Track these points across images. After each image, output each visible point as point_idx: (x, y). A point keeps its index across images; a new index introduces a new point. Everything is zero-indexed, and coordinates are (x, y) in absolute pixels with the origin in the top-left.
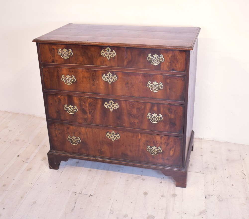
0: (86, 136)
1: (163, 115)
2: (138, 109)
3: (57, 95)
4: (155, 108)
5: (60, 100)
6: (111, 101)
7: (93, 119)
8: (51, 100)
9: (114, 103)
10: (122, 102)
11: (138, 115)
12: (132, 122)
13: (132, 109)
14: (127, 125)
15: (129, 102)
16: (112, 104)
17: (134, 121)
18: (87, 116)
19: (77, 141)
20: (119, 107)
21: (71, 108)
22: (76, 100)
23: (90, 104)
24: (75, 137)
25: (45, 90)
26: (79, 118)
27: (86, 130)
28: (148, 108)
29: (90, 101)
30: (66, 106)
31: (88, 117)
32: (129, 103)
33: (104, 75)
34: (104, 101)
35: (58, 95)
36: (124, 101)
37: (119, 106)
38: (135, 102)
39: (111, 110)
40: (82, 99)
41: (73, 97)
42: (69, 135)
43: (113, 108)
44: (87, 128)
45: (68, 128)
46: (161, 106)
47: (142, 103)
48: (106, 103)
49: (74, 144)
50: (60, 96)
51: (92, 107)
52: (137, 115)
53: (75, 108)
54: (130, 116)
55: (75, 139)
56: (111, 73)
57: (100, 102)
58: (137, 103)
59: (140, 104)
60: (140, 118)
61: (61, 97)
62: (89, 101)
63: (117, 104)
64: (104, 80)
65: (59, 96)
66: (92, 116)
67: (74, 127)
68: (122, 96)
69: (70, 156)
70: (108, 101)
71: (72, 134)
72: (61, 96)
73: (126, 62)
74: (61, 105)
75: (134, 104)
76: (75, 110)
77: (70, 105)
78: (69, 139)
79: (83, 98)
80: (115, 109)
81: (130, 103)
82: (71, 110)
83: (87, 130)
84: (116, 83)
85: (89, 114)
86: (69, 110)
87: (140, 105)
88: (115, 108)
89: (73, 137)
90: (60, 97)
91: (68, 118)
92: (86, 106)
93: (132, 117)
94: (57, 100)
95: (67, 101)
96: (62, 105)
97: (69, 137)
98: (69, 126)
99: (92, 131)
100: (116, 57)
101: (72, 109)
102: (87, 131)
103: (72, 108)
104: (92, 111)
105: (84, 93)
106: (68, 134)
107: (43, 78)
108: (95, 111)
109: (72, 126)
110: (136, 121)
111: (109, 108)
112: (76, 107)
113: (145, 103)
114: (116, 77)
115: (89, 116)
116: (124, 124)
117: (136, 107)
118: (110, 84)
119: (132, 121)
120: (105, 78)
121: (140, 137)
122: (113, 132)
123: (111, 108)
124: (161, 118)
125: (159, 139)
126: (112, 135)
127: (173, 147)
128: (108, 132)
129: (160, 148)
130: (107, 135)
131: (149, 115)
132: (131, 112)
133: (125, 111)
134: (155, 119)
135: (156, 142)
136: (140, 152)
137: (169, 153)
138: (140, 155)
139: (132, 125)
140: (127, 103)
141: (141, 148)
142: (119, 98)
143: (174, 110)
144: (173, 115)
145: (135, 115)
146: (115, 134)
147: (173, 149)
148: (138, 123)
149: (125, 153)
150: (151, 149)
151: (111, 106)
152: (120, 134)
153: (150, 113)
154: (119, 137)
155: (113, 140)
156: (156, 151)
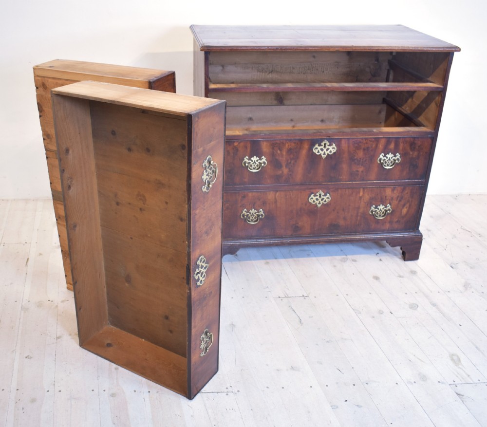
0: (274, 205)
1: (402, 154)
2: (366, 150)
3: (231, 142)
4: (392, 146)
5: (237, 150)
7: (290, 175)
9: (329, 144)
10: (343, 142)
11: (364, 159)
12: (353, 172)
13: (357, 151)
14: (344, 177)
15: (353, 140)
16: (327, 146)
17: (358, 170)
18: (281, 172)
19: (259, 216)
20: (337, 151)
21: (255, 161)
22: (265, 146)
23: (290, 151)
24: (255, 210)
26: (267, 177)
27: (275, 195)
28: (380, 146)
29: (290, 145)
30: (247, 159)
31: (283, 172)
32: (354, 141)
34: (313, 143)
35: (234, 142)
36: (346, 140)
37: (337, 148)
38: (362, 139)
39: (324, 157)
40: (277, 144)
41: (262, 143)
42: (245, 209)
43: (326, 153)
44: (277, 191)
45: (244, 197)
46: (401, 140)
47: (373, 139)
48: (317, 146)
49: (252, 222)
51: (292, 156)
52: (362, 159)
53: (262, 161)
54: (353, 163)
55: (255, 213)
57: (306, 146)
58: (366, 140)
60: (367, 163)
62: (288, 146)
63: (334, 145)
65: (236, 144)
66: (290, 171)
67: (254, 194)
69: (244, 244)
70: (319, 142)
71: (250, 206)
72: (239, 143)
74: (238, 159)
75: (360, 142)
76: (262, 165)
77: (253, 157)
78: (243, 215)
80: (330, 153)
82: (254, 166)
83: (277, 195)
85: (286, 167)
86: (251, 165)
87: (370, 142)
91: (246, 180)
92: (282, 155)
93: (355, 163)
95: (249, 150)
97: (244, 212)
98: (246, 192)
99: (286, 196)
101: (257, 163)
102: (277, 197)
103: (257, 161)
104: (290, 163)
106: (243, 207)
108: (296, 161)
109: (252, 192)
110: (361, 169)
111: (321, 154)
112: (264, 159)
113: (378, 139)
115: (285, 171)
116: (341, 176)
117: (364, 147)
119: (354, 170)
121: (361, 194)
122: (321, 192)
123: (325, 152)
124: (398, 159)
125: (390, 193)
126: (318, 197)
127: (408, 201)
128: (312, 193)
129: (389, 207)
130: (310, 198)
131: (381, 156)
132: (355, 156)
133: (346, 156)
134: (390, 163)
135: (384, 197)
136: (359, 218)
137: (401, 210)
138: (358, 223)
139: (353, 176)
140: (351, 141)
141: (361, 210)
142: (338, 136)
143: (419, 145)
144: (416, 153)
145: (360, 161)
146: (323, 196)
147: (407, 205)
148: (362, 172)
149: (335, 223)
150: (377, 209)
151: (325, 150)
152: (331, 193)
153: (383, 154)
154: (329, 198)
155: (319, 206)
156: (383, 212)
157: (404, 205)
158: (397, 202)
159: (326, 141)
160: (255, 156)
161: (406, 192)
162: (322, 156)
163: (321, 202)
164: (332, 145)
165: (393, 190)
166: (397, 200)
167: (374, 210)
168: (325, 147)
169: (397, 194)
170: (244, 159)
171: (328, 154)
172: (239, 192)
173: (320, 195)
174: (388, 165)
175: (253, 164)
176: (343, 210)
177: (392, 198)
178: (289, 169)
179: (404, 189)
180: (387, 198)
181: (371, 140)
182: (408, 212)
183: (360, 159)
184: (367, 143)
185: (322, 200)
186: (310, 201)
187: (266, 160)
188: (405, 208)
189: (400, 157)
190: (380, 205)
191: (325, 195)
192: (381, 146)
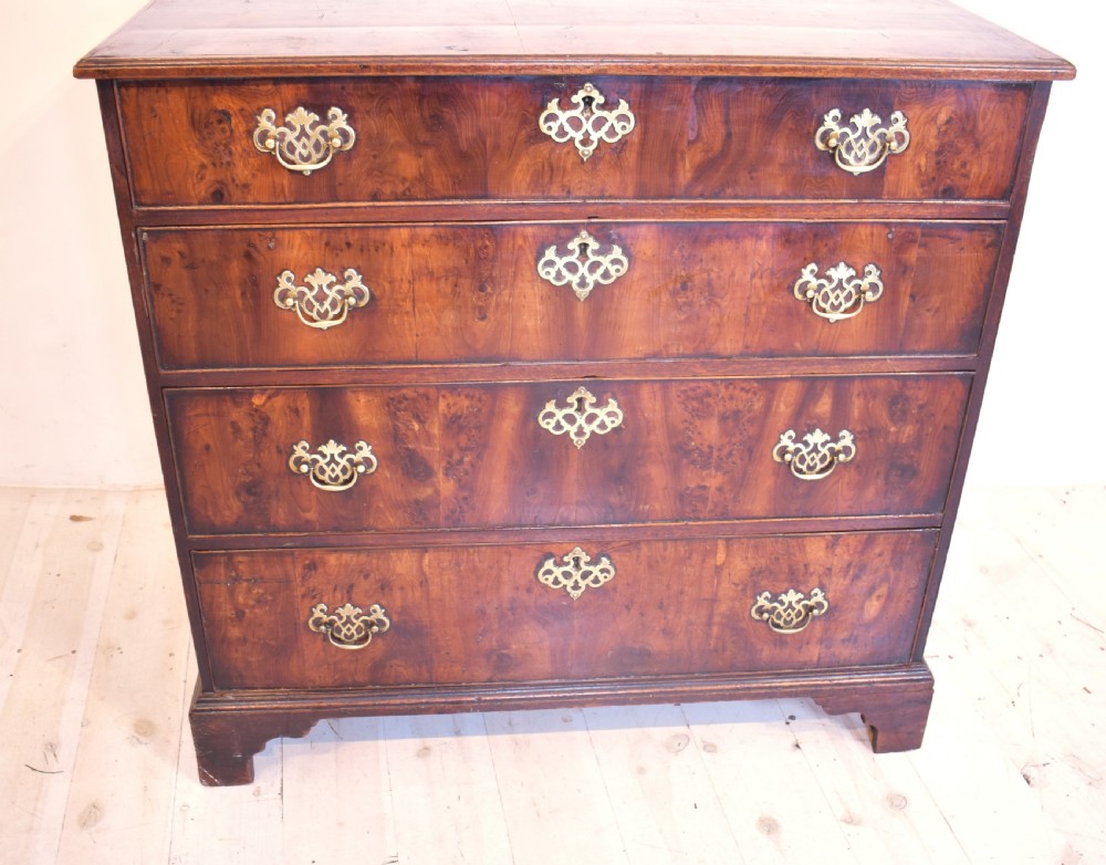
0: (418, 594)
1: (859, 433)
2: (731, 419)
3: (242, 394)
4: (824, 406)
5: (266, 420)
6: (583, 392)
7: (465, 499)
8: (201, 427)
9: (594, 400)
10: (645, 392)
11: (725, 451)
12: (688, 488)
13: (698, 422)
14: (657, 507)
15: (683, 388)
16: (587, 406)
17: (703, 484)
18: (429, 491)
19: (369, 625)
20: (623, 421)
21: (332, 456)
22: (364, 409)
23: (453, 424)
24: (355, 607)
25: (163, 372)
26: (381, 505)
27: (421, 561)
28: (782, 407)
29: (455, 404)
30: (304, 448)
31: (437, 492)
32: (684, 392)
33: (550, 253)
34: (537, 396)
35: (251, 394)
36: (657, 386)
37: (625, 413)
38: (715, 385)
39: (579, 442)
40: (407, 399)
41: (350, 397)
42: (321, 602)
43: (588, 429)
44: (426, 550)
45: (313, 566)
46: (857, 387)
47: (756, 385)
48: (550, 407)
49: (347, 643)
50: (264, 398)
51: (463, 440)
52: (719, 450)
53: (357, 458)
54: (684, 461)
55: (357, 617)
56: (590, 234)
57: (512, 406)
58: (727, 388)
59: (742, 389)
60: (734, 463)
61: (268, 404)
62: (448, 406)
63: (613, 405)
64: (548, 281)
65: (257, 401)
66: (461, 485)
67: (346, 557)
68: (644, 359)
69: (329, 707)
70: (560, 393)
71: (338, 595)
72: (269, 398)
73: (688, 165)
74: (274, 450)
75: (708, 394)
76: (361, 469)
77: (325, 443)
78: (318, 623)
79: (410, 393)
80: (599, 431)
81: (690, 393)
82: (333, 470)
83: (426, 561)
84: (616, 292)
85: (446, 475)
86: (321, 468)
87: (743, 394)
88: (602, 426)
89: (340, 610)
90: (264, 405)
91: (311, 515)
92: (429, 438)
93: (694, 462)
94: (245, 424)
95: (307, 419)
96: (278, 447)
97: (317, 613)
98: (318, 553)
99: (458, 564)
100: (636, 139)
101: (343, 462)
102: (426, 569)
103: (342, 455)
104: (460, 462)
105: (422, 363)
106: (314, 596)
107: (152, 302)
108: (479, 457)
109: (336, 551)
110: (714, 480)
111: (567, 433)
112: (365, 451)
113: (770, 386)
114: (625, 260)
115: (446, 487)
116: (645, 504)
117: (721, 409)
118: (586, 299)
119: (692, 485)
120: (554, 267)
121: (721, 557)
122: (578, 551)
123: (581, 428)
124: (846, 450)
125: (821, 554)
126: (569, 568)
127: (885, 579)
128: (548, 556)
129: (818, 596)
130: (542, 570)
131: (785, 441)
132: (690, 439)
133: (658, 438)
134: (817, 460)
135: (802, 567)
136: (715, 629)
137: (862, 608)
138: (712, 643)
139: (688, 504)
140: (674, 390)
141: (723, 607)
142: (626, 374)
143: (921, 402)
144: (909, 430)
145: (711, 453)
146: (587, 563)
147: (883, 590)
148: (720, 489)
149: (637, 646)
150: (776, 604)
151: (581, 420)
152: (615, 556)
153: (792, 433)
154: (608, 572)
155: (575, 594)
156: (800, 612)
157: (871, 591)
158: (847, 582)
159: (582, 389)
160: (332, 442)
161: (877, 550)
162: (572, 440)
163: (582, 584)
164: (607, 403)
165: (831, 546)
166: (845, 577)
167: (768, 605)
168: (580, 409)
169: (846, 557)
170: (293, 452)
171: (593, 433)
172: (292, 554)
173: (577, 560)
174: (810, 468)
175: (328, 464)
176: (661, 607)
177: (829, 569)
178: (460, 480)
179: (870, 542)
180: (812, 569)
181: (743, 385)
182: (884, 609)
183: (710, 447)
184: (731, 398)
185: (585, 576)
186: (542, 578)
187: (373, 452)
188: (874, 597)
189: (854, 441)
190: (786, 593)
191: (595, 561)
192: (784, 405)
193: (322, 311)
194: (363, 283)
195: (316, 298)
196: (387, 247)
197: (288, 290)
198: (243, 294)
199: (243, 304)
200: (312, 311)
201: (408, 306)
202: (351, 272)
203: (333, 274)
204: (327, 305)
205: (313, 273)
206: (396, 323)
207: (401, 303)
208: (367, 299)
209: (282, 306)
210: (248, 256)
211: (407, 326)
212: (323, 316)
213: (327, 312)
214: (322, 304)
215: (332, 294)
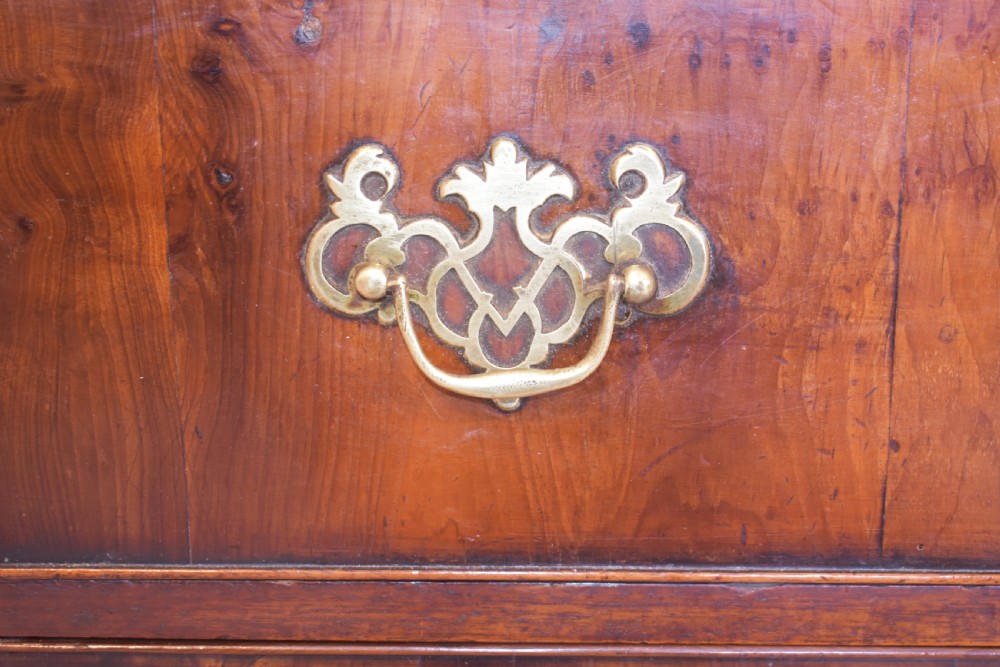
193: (506, 325)
194: (686, 210)
195: (484, 270)
196: (803, 49)
197: (369, 231)
198: (179, 246)
199: (177, 287)
200: (462, 328)
201: (868, 318)
202: (641, 157)
203: (567, 168)
204: (527, 303)
205: (479, 157)
206: (808, 389)
207: (839, 302)
208: (696, 279)
209: (340, 302)
210: (208, 73)
211: (854, 404)
212: (508, 349)
213: (524, 330)
214: (505, 299)
215: (552, 251)
